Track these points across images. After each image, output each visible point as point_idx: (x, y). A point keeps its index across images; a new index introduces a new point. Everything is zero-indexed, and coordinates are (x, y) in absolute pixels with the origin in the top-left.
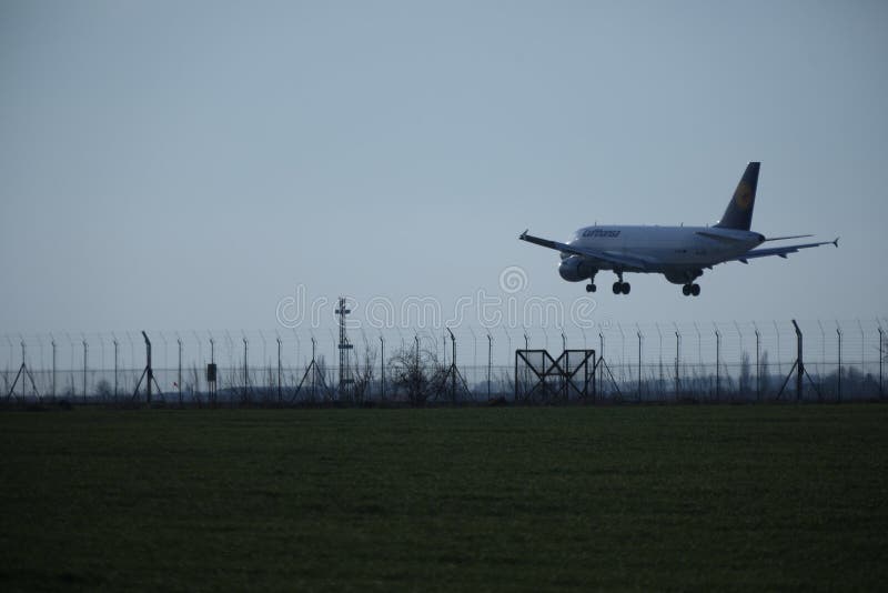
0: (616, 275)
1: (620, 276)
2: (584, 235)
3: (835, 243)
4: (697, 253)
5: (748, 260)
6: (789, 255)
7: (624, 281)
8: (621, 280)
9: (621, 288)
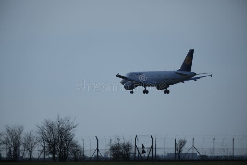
0: (144, 87)
1: (145, 88)
2: (130, 75)
3: (211, 76)
4: (172, 80)
5: (184, 82)
6: (197, 80)
7: (146, 89)
8: (145, 89)
9: (146, 92)
